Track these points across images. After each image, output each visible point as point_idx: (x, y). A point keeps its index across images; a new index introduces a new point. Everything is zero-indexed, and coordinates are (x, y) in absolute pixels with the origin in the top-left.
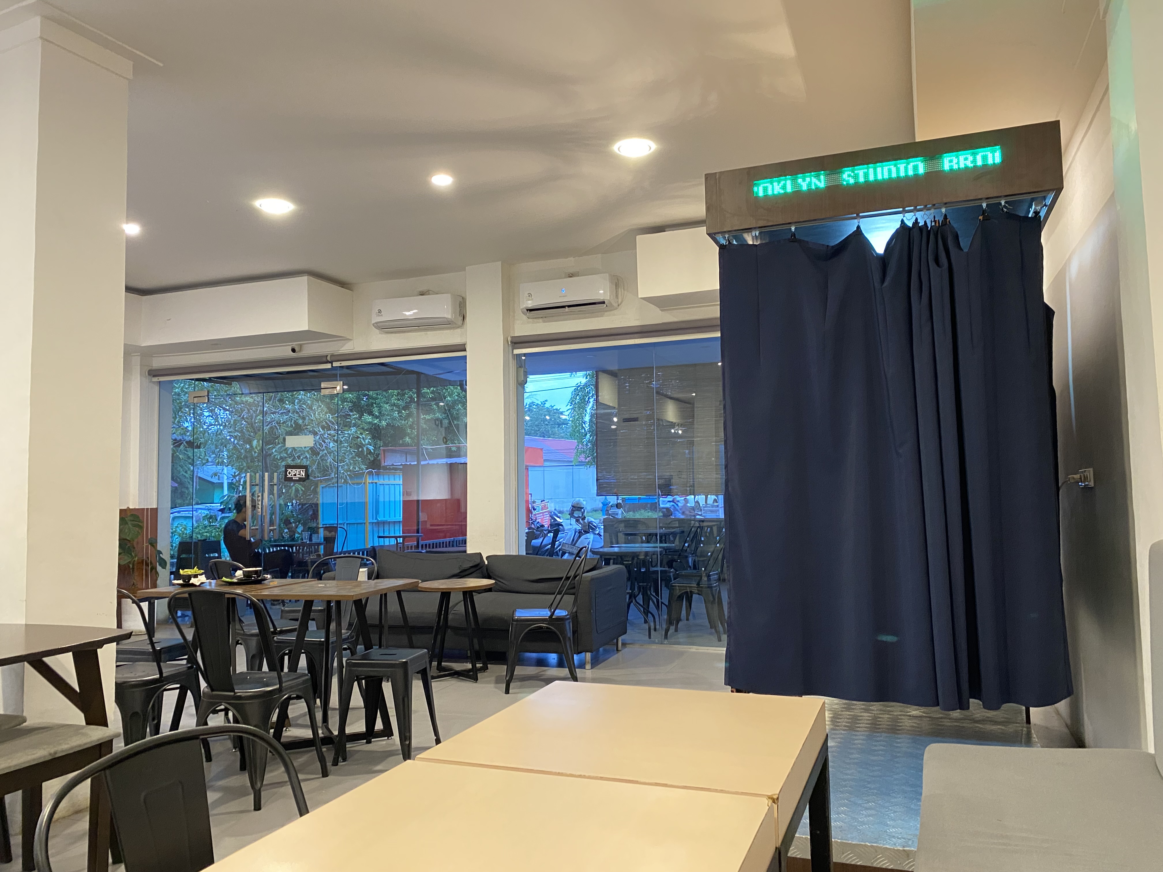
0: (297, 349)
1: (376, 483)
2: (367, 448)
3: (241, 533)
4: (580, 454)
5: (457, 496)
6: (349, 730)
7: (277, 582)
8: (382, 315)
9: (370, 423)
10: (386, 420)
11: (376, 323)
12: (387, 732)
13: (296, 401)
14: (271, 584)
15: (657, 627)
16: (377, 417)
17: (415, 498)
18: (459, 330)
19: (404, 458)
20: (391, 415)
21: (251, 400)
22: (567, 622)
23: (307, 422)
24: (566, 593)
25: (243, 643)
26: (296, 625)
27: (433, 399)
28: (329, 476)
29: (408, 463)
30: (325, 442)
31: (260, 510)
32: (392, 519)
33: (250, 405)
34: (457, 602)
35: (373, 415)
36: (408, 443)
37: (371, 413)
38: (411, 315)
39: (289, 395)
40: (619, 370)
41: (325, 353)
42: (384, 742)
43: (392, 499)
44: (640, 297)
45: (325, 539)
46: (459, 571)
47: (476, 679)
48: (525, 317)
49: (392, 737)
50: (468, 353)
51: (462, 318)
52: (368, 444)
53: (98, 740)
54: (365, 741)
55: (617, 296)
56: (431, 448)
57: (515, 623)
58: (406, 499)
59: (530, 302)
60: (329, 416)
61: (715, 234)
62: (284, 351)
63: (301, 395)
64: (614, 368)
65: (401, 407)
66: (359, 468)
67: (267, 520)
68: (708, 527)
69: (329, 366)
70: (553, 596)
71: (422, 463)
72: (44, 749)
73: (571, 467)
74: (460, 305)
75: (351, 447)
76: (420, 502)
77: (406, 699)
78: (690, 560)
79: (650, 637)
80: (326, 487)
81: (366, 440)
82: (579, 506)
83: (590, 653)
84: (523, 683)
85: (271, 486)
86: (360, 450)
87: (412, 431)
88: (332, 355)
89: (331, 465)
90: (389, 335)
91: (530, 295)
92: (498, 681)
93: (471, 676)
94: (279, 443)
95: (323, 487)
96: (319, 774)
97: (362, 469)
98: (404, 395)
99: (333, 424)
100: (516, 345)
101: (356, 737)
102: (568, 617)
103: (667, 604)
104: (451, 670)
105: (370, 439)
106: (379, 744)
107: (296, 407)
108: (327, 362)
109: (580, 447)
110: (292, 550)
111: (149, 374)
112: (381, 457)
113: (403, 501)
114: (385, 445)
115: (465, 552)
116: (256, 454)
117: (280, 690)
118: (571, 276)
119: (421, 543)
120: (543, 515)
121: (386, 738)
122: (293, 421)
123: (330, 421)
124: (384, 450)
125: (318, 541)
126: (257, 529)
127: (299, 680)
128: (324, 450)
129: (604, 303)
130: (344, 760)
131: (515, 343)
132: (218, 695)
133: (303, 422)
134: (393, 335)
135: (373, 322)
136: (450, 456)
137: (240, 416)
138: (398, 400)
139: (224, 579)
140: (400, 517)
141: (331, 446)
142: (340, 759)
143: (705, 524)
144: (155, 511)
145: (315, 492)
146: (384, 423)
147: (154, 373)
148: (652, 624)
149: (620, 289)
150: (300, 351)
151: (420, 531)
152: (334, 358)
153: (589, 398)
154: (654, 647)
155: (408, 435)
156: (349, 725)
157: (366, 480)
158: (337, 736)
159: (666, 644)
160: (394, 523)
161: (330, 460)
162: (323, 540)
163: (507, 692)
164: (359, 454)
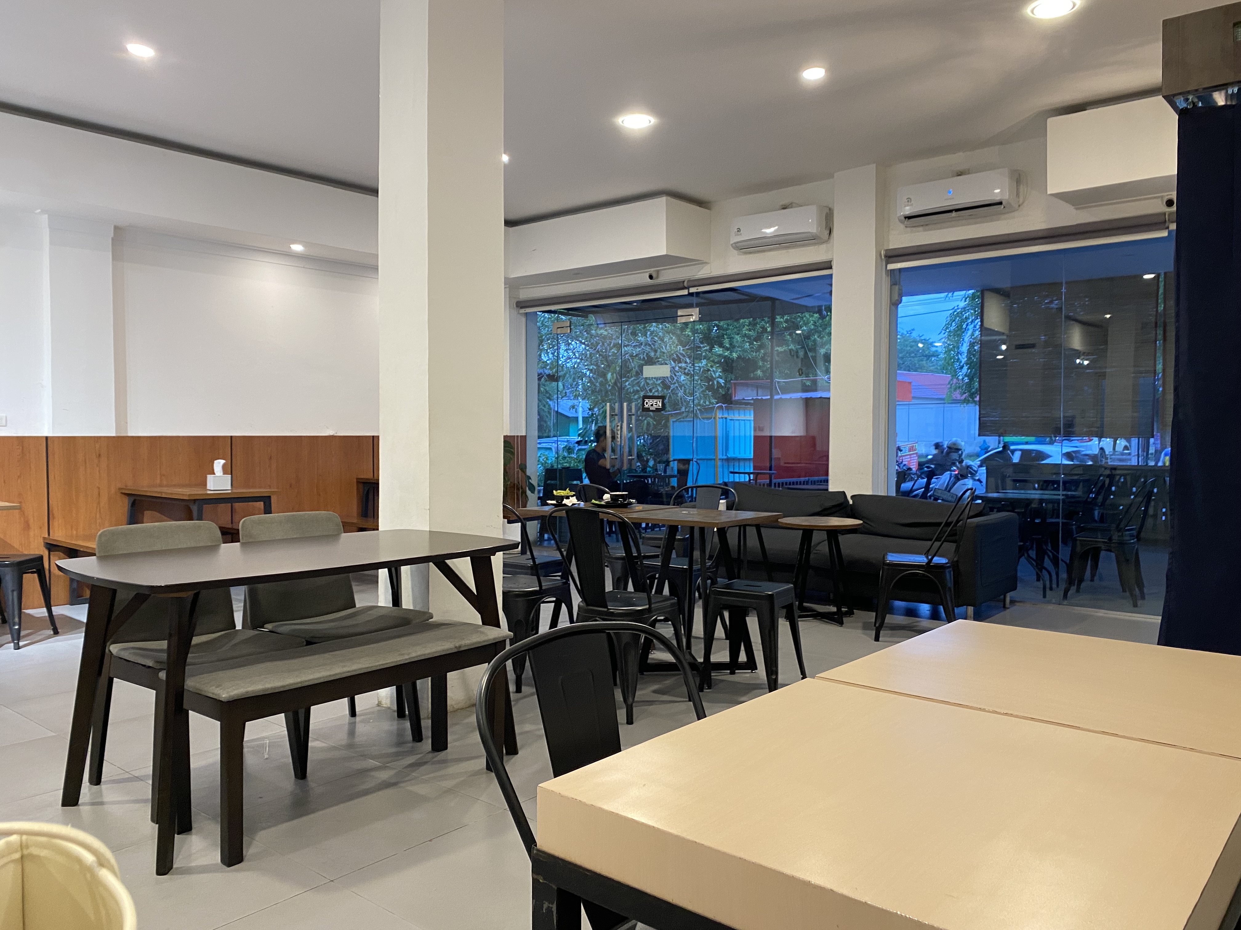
0: (654, 276)
1: (726, 418)
2: (718, 382)
3: (601, 462)
4: (955, 390)
5: (814, 432)
6: (714, 659)
7: (640, 507)
8: (741, 234)
9: (720, 355)
10: (736, 352)
11: (735, 243)
12: (751, 665)
13: (649, 333)
14: (637, 508)
15: (1054, 586)
16: (727, 349)
17: (769, 435)
18: (824, 246)
19: (755, 392)
20: (741, 347)
21: (605, 333)
22: (947, 570)
23: (658, 354)
24: (945, 541)
25: (609, 565)
26: (658, 552)
27: (786, 329)
28: (680, 410)
29: (760, 398)
30: (675, 375)
31: (619, 439)
32: (742, 456)
33: (605, 337)
34: (819, 540)
35: (723, 347)
36: (760, 377)
37: (721, 345)
38: (771, 233)
39: (640, 327)
40: (1011, 288)
41: (682, 279)
42: (748, 675)
43: (742, 434)
44: (1049, 193)
45: (679, 471)
46: (820, 510)
47: (841, 623)
48: (902, 226)
49: (756, 671)
50: (835, 271)
51: (829, 232)
52: (718, 378)
53: (494, 639)
54: (729, 671)
55: (1018, 195)
56: (784, 382)
57: (886, 567)
58: (757, 435)
59: (907, 208)
60: (680, 348)
61: (1174, 95)
62: (641, 279)
63: (653, 327)
64: (1005, 284)
65: (752, 338)
66: (710, 402)
67: (626, 450)
68: (1121, 475)
69: (685, 292)
70: (930, 543)
71: (776, 397)
72: (451, 642)
73: (942, 405)
74: (826, 217)
75: (701, 381)
76: (773, 438)
77: (772, 633)
78: (1096, 513)
79: (1044, 596)
80: (676, 421)
81: (717, 373)
82: (955, 447)
83: (972, 608)
84: (894, 632)
85: (630, 416)
86: (711, 383)
87: (764, 364)
88: (689, 281)
89: (681, 399)
90: (748, 256)
91: (909, 200)
92: (866, 627)
93: (837, 619)
94: (632, 377)
95: (673, 422)
96: (686, 698)
97: (713, 404)
98: (755, 325)
99: (684, 356)
100: (891, 259)
101: (720, 666)
102: (948, 565)
103: (1068, 562)
104: (815, 611)
105: (720, 372)
106: (743, 676)
107: (648, 339)
108: (684, 288)
109: (954, 382)
110: (648, 481)
111: (517, 306)
112: (732, 391)
113: (755, 437)
114: (736, 379)
115: (827, 490)
116: (610, 388)
117: (649, 610)
118: (960, 174)
119: (774, 481)
120: (910, 458)
121: (750, 671)
122: (645, 354)
123: (682, 354)
124: (735, 384)
125: (672, 474)
126: (616, 458)
127: (666, 603)
128: (675, 383)
129: (1001, 203)
130: (709, 688)
131: (890, 257)
132: (592, 610)
133: (655, 355)
134: (751, 255)
135: (732, 242)
136: (805, 389)
137: (595, 349)
138: (750, 330)
139: (593, 501)
140: (750, 454)
141: (682, 380)
142: (705, 685)
143: (1118, 472)
144: (524, 438)
145: (666, 426)
146: (735, 355)
147: (521, 305)
148: (1048, 583)
149: (1021, 186)
150: (657, 277)
151: (773, 468)
152: (690, 284)
153: (967, 325)
154: (1051, 607)
155: (760, 367)
156: (714, 653)
157: (716, 415)
158: (701, 663)
159: (1066, 605)
160: (745, 460)
161: (681, 393)
162: (676, 473)
163: (877, 639)
164: (710, 388)
